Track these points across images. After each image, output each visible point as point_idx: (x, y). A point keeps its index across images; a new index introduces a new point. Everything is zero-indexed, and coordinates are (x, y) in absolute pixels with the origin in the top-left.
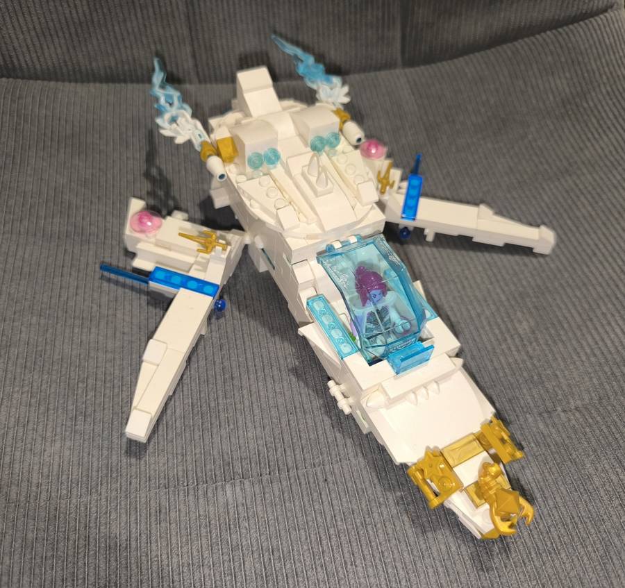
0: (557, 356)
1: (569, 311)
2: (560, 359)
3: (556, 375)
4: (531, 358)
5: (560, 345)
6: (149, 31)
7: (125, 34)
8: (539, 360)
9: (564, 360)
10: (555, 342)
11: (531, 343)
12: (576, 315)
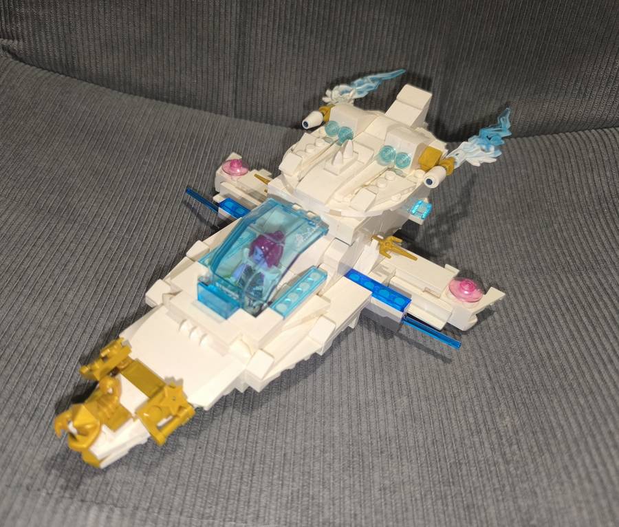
0: (541, 469)
1: (567, 419)
2: (543, 474)
3: (536, 493)
4: (507, 462)
5: (547, 455)
6: (199, 61)
7: (178, 59)
8: (516, 469)
9: (549, 476)
10: (541, 450)
11: (511, 445)
12: (574, 425)
